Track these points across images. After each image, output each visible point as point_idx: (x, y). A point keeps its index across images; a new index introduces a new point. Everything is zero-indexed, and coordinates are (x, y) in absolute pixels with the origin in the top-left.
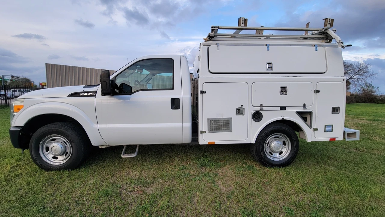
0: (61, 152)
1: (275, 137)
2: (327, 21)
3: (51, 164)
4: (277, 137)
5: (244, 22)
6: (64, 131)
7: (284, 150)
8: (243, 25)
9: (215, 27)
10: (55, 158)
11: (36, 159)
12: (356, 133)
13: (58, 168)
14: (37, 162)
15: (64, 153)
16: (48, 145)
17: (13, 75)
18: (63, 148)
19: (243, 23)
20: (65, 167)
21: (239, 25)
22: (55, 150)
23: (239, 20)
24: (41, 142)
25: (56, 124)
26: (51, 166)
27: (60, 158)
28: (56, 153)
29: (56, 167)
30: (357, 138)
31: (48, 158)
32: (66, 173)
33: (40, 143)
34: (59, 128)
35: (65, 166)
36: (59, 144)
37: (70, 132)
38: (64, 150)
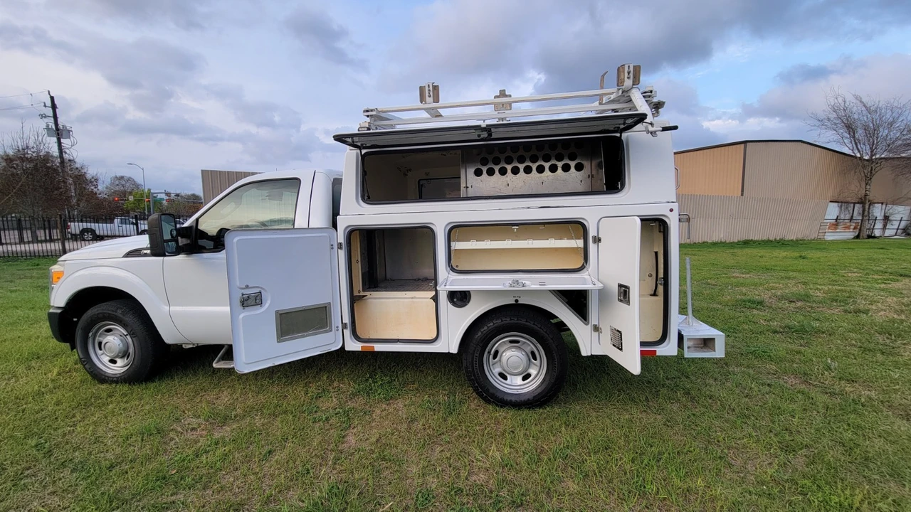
0: (120, 352)
1: (511, 342)
2: (624, 72)
3: (105, 372)
4: (517, 342)
5: (431, 94)
6: (120, 316)
7: (533, 371)
8: (431, 100)
9: (372, 111)
10: (113, 361)
11: (84, 362)
12: (714, 339)
13: (115, 379)
14: (86, 366)
15: (125, 354)
16: (101, 339)
17: (169, 190)
18: (121, 345)
19: (430, 96)
20: (125, 378)
21: (422, 99)
22: (110, 348)
23: (422, 89)
24: (90, 334)
25: (109, 303)
26: (106, 375)
27: (120, 362)
28: (112, 353)
29: (113, 378)
30: (719, 352)
31: (102, 361)
32: (126, 388)
33: (88, 336)
34: (113, 311)
35: (126, 376)
36: (116, 338)
37: (129, 318)
38: (125, 349)
